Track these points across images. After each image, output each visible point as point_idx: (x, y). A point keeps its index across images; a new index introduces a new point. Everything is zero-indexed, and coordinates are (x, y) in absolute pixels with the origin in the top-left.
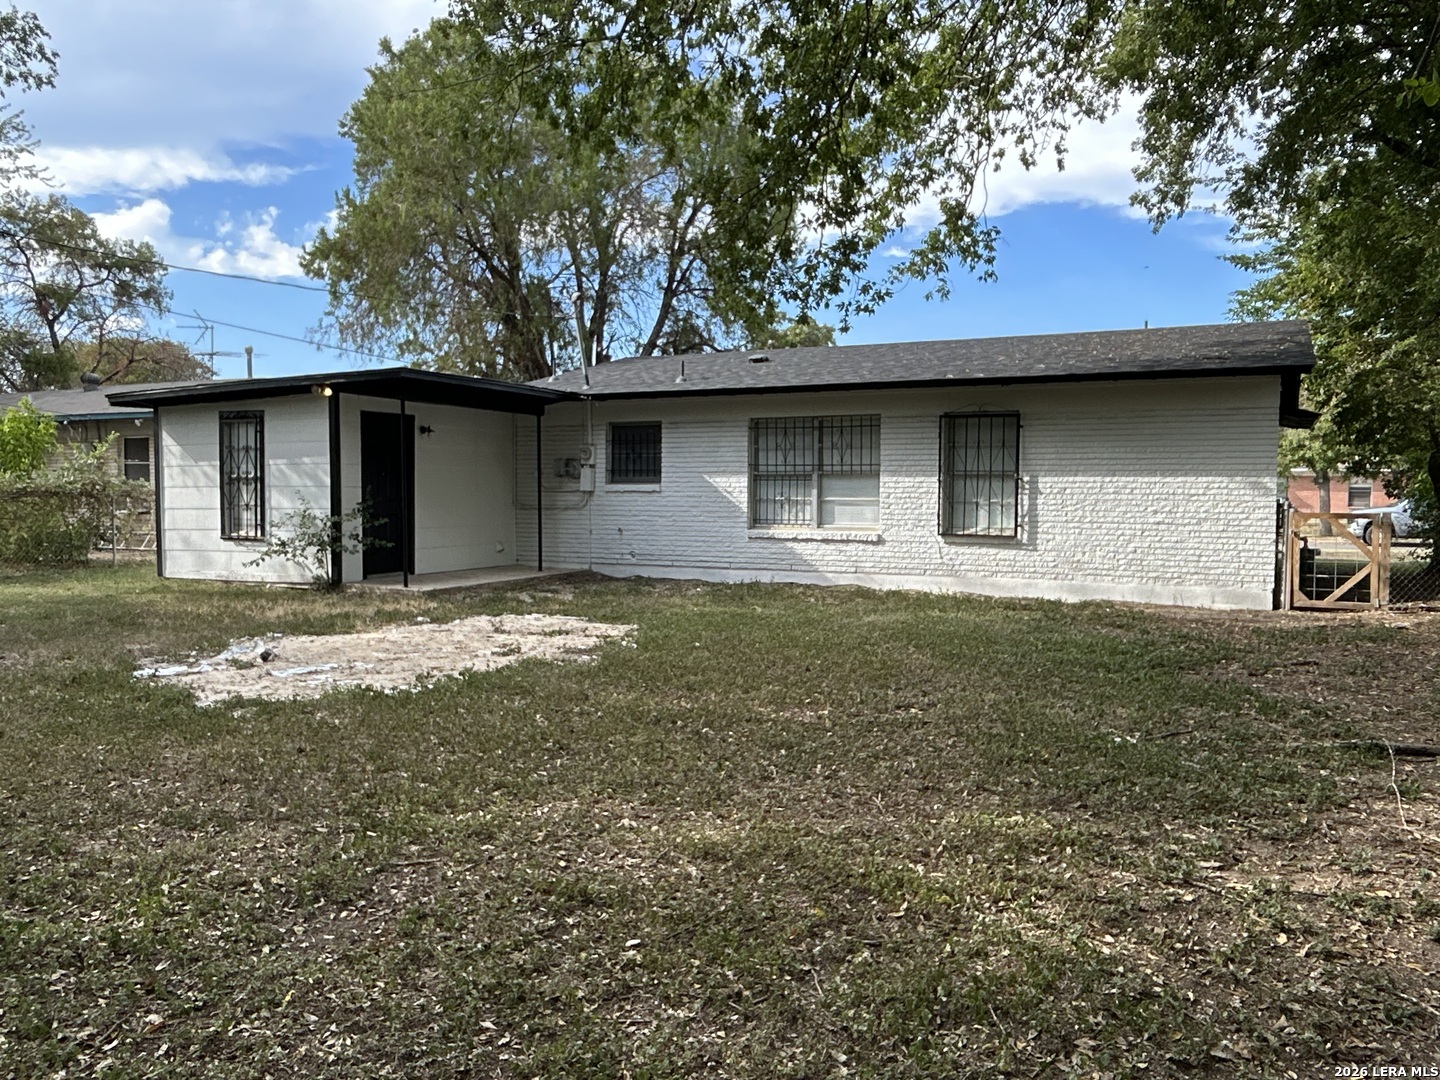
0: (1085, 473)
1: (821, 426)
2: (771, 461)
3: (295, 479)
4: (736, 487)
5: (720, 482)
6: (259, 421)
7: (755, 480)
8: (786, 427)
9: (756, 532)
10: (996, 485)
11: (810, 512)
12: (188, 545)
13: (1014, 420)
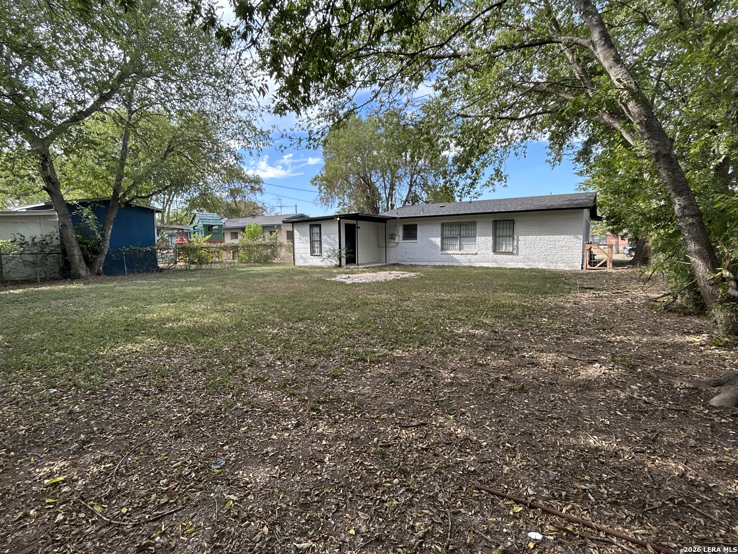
0: (532, 235)
1: (460, 224)
2: (447, 233)
3: (329, 241)
4: (438, 241)
5: (433, 239)
6: (320, 226)
7: (443, 238)
8: (451, 225)
9: (443, 252)
10: (508, 238)
11: (457, 247)
12: (302, 258)
13: (513, 222)
